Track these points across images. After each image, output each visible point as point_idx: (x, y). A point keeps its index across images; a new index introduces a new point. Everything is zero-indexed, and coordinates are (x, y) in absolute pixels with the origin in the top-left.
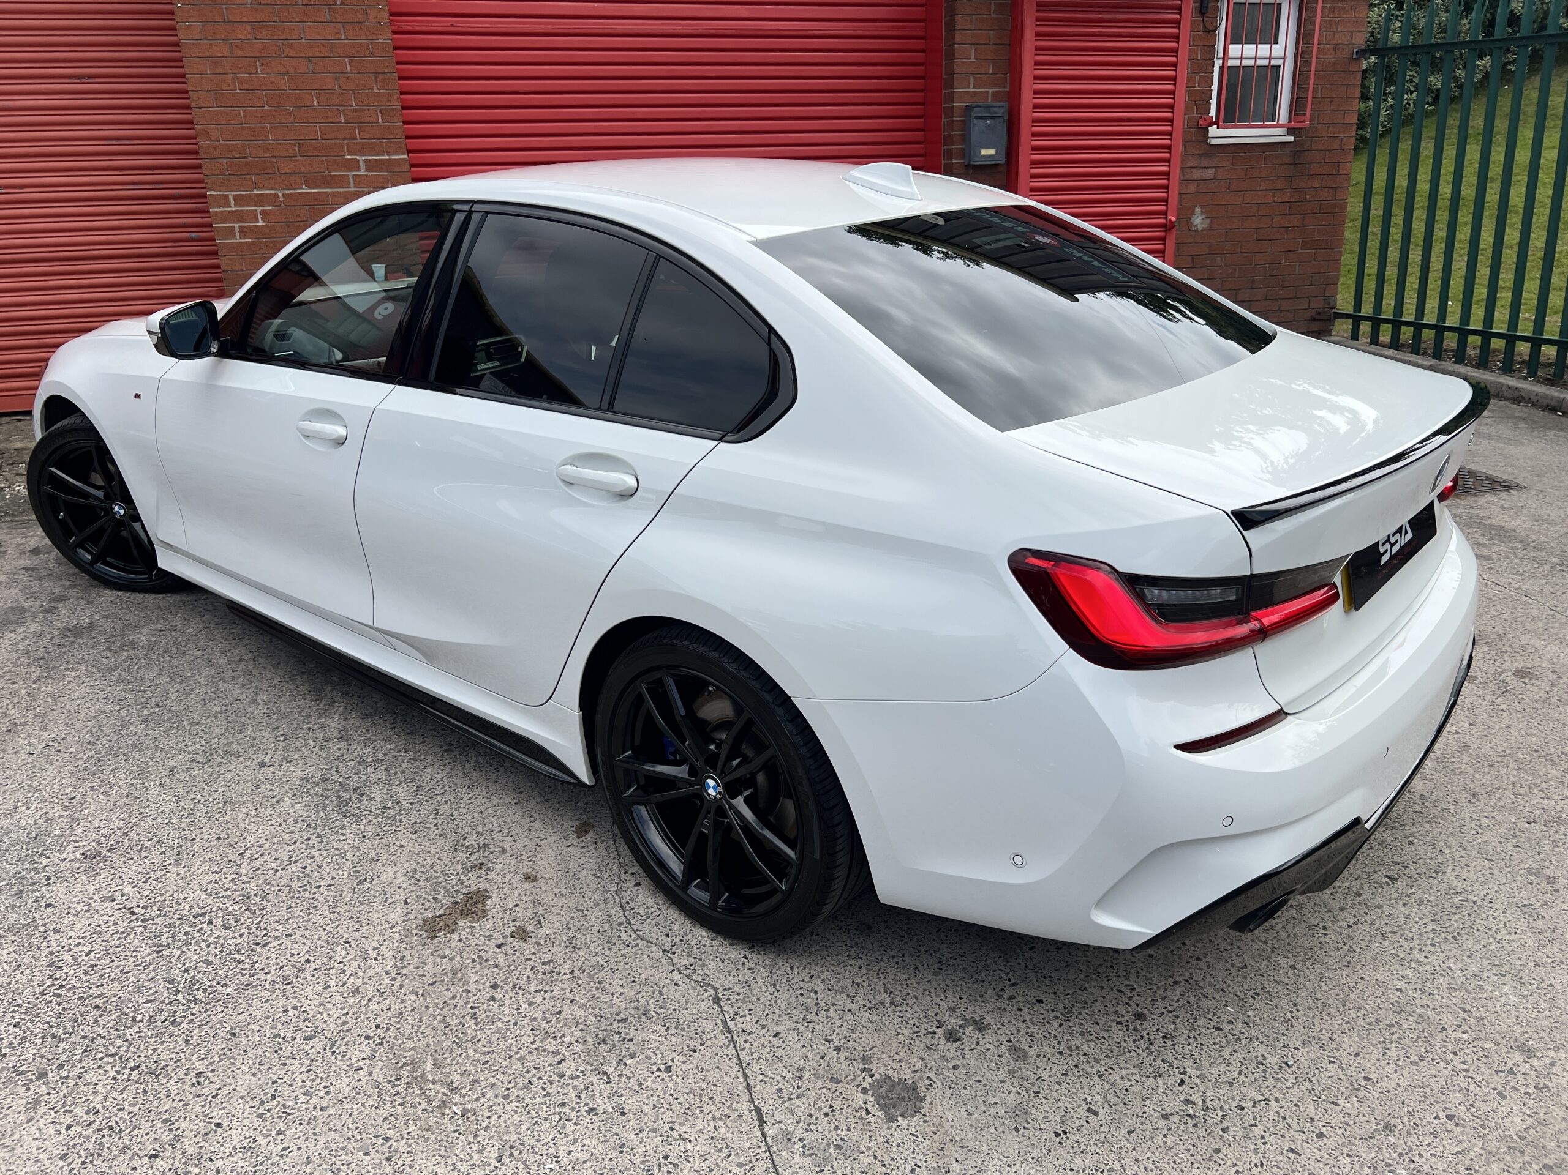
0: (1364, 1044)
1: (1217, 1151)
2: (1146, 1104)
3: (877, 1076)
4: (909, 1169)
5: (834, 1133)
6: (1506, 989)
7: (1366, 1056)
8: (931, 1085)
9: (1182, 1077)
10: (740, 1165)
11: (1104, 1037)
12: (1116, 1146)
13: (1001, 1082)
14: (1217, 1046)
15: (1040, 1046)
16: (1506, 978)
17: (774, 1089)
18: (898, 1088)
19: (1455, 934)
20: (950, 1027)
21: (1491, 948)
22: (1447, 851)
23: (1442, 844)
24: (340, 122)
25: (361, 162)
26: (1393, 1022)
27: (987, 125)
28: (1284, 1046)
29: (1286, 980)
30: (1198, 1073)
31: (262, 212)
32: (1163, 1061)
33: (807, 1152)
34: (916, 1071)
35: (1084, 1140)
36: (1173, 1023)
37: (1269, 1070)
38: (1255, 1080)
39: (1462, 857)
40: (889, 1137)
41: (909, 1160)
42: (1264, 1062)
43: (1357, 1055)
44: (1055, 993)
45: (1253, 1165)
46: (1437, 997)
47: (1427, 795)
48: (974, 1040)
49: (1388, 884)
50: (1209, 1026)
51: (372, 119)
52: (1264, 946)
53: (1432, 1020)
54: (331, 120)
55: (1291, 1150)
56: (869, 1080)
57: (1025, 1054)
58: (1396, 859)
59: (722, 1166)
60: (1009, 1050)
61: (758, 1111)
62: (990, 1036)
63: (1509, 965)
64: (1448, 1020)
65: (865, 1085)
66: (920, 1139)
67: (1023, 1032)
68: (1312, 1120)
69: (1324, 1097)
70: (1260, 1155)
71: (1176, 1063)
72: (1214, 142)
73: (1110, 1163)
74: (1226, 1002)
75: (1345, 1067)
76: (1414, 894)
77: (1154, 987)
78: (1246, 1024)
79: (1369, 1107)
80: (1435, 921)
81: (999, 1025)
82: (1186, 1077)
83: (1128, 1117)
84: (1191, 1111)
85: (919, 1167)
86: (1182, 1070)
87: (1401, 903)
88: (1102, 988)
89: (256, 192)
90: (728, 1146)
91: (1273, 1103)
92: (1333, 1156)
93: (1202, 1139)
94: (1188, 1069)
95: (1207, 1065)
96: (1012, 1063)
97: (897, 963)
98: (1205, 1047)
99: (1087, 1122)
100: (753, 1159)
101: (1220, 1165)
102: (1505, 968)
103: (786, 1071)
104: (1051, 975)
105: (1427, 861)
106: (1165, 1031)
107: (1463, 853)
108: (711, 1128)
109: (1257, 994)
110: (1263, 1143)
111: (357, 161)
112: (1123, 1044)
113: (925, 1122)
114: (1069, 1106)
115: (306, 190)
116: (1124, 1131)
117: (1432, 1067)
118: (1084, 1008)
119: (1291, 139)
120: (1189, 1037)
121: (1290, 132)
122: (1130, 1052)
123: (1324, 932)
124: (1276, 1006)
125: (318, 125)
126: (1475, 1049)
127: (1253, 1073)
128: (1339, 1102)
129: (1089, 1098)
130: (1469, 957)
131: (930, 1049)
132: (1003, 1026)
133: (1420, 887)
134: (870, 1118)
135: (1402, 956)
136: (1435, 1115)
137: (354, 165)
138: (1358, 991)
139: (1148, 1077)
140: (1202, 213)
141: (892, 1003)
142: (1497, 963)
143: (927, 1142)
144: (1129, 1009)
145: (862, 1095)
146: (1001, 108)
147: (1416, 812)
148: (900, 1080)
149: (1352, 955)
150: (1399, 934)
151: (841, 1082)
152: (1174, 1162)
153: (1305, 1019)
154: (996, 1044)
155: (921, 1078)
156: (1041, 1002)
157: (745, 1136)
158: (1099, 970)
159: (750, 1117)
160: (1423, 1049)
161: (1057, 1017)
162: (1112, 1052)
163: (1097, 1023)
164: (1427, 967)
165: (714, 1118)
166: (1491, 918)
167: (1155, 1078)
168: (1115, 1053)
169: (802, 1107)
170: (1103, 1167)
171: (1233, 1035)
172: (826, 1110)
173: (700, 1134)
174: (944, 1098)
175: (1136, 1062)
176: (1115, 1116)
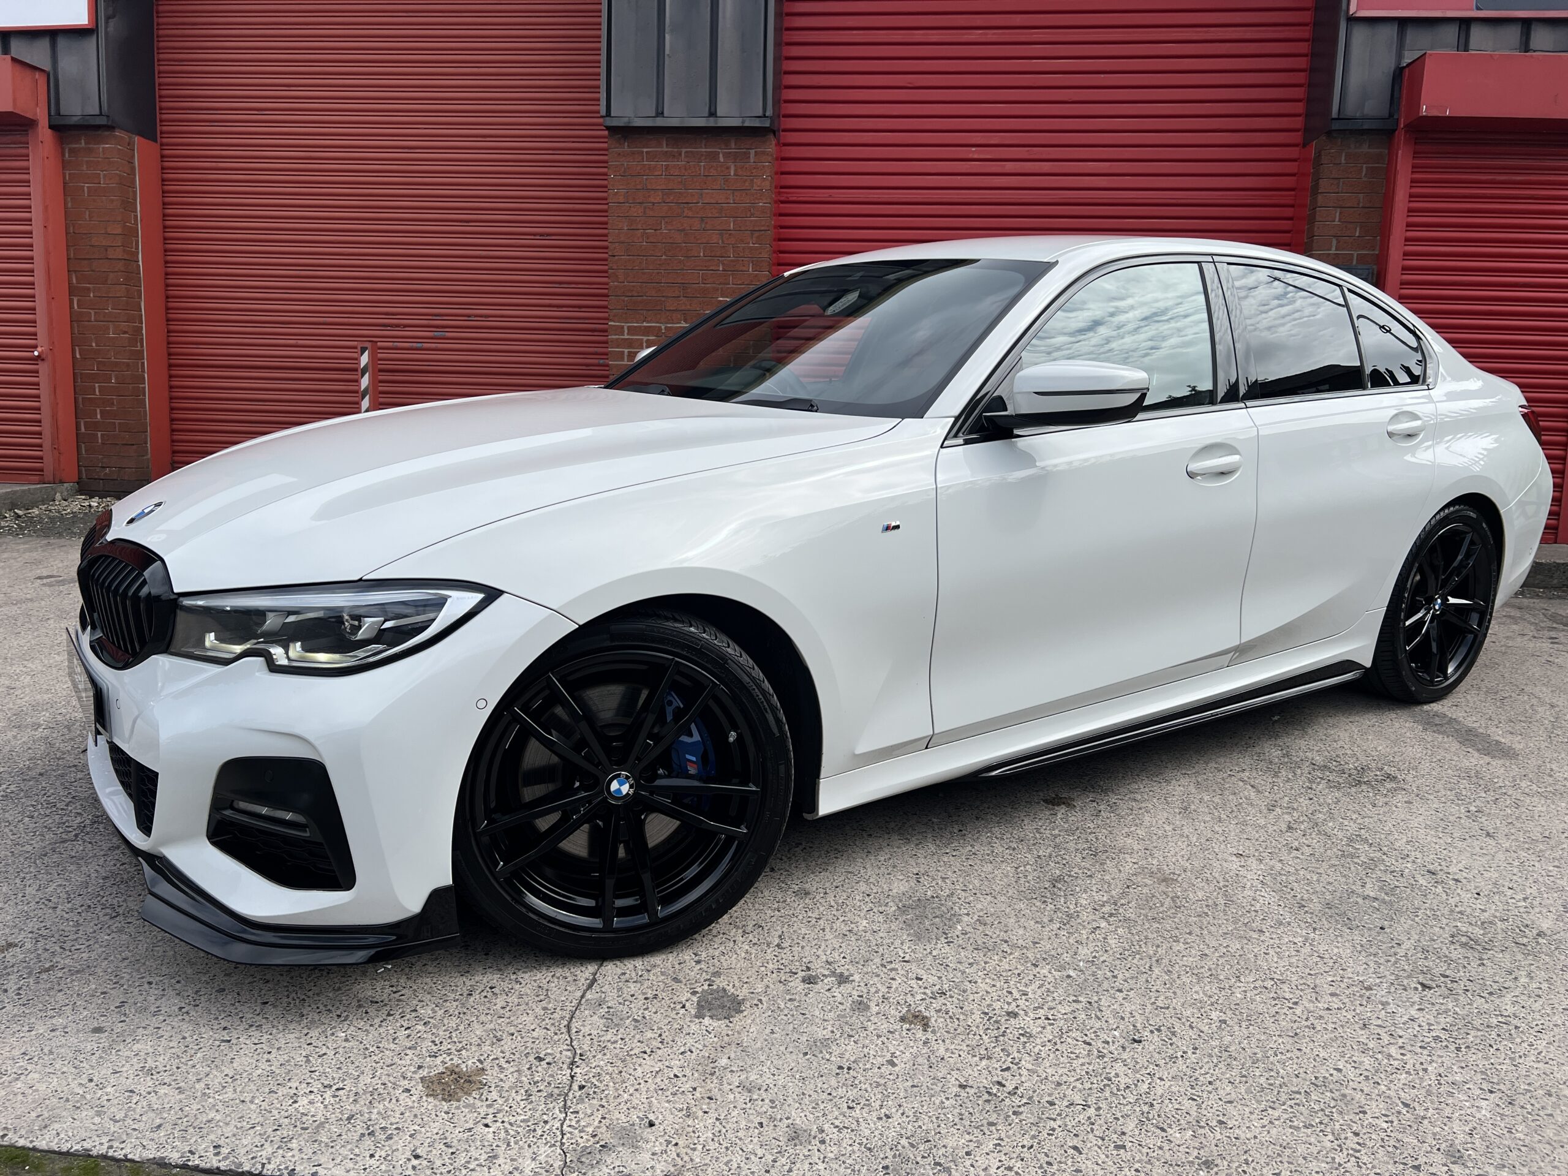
0: (1246, 1097)
1: (991, 1124)
2: (952, 1072)
3: (715, 987)
4: (682, 1049)
5: (642, 1011)
6: (1484, 1103)
7: (1240, 1107)
8: (757, 1005)
9: (1011, 1065)
10: (545, 1009)
11: (958, 1019)
12: (889, 1091)
13: (824, 1020)
14: (1073, 1056)
15: (887, 1007)
16: (1493, 1095)
17: (619, 971)
18: (725, 999)
19: (1463, 1046)
20: (814, 974)
21: (1499, 1067)
22: (1523, 980)
23: (1525, 973)
26: (1303, 1091)
28: (1149, 1074)
29: (1205, 1029)
30: (1030, 1067)
32: (1002, 1050)
33: (606, 1016)
34: (753, 993)
35: (863, 1079)
36: (1044, 1028)
37: (1112, 1086)
38: (1090, 1089)
39: (1541, 988)
40: (685, 1026)
41: (689, 1045)
42: (1113, 1079)
43: (1230, 1102)
44: (940, 978)
45: (1020, 1144)
46: (1383, 1087)
47: (1549, 933)
48: (828, 987)
49: (1416, 989)
50: (1080, 1039)
52: (1206, 999)
53: (1354, 1102)
55: (1075, 1148)
56: (706, 987)
57: (868, 1008)
58: (1448, 973)
59: (530, 1005)
60: (853, 1002)
61: (594, 980)
62: (846, 988)
63: (1510, 1086)
64: (1375, 1108)
65: (699, 990)
66: (712, 1035)
67: (880, 994)
68: (1124, 1133)
69: (1154, 1121)
70: (1036, 1141)
71: (1016, 1055)
73: (872, 1100)
74: (1118, 1027)
75: (1204, 1106)
76: (1442, 1004)
77: (1050, 999)
78: (1123, 1047)
79: (1201, 1143)
80: (1447, 1030)
81: (862, 984)
82: (1016, 1067)
83: (923, 1076)
84: (994, 1091)
85: (692, 1052)
86: (1017, 1060)
87: (1417, 1007)
88: (994, 986)
90: (547, 995)
91: (1092, 1111)
92: (1118, 1165)
93: (984, 1112)
94: (1023, 1062)
95: (1048, 1065)
96: (848, 1010)
97: (809, 922)
98: (1057, 1053)
99: (879, 1068)
100: (559, 1008)
101: (984, 1134)
102: (1502, 1087)
103: (641, 963)
104: (951, 965)
105: (1488, 983)
106: (1028, 1030)
107: (1545, 986)
108: (545, 981)
109: (1159, 1030)
110: (1048, 1134)
112: (974, 1029)
113: (727, 1026)
114: (872, 1052)
116: (910, 1084)
117: (1315, 1136)
118: (960, 995)
120: (1049, 1041)
122: (974, 1035)
123: (1291, 1005)
124: (1171, 1044)
126: (1387, 1138)
127: (1092, 1083)
128: (1169, 1130)
129: (898, 1053)
130: (1462, 1068)
131: (780, 982)
132: (866, 985)
133: (1457, 1000)
134: (682, 1011)
135: (1371, 1045)
136: (1277, 1171)
138: (1284, 1057)
139: (975, 1056)
141: (778, 946)
142: (1495, 1081)
143: (716, 1039)
144: (1006, 1006)
145: (689, 995)
147: (1517, 943)
148: (733, 994)
149: (1307, 1030)
150: (1387, 1029)
151: (681, 982)
152: (937, 1118)
153: (1195, 1061)
154: (845, 995)
155: (752, 998)
156: (918, 979)
157: (567, 993)
158: (1004, 974)
159: (583, 982)
160: (1318, 1120)
161: (924, 993)
162: (955, 1030)
163: (962, 1008)
164: (1396, 1063)
165: (553, 976)
166: (1525, 1045)
167: (981, 1059)
168: (958, 1032)
169: (633, 988)
170: (863, 1101)
171: (1099, 1052)
172: (649, 995)
173: (533, 982)
174: (760, 1016)
175: (974, 1043)
176: (912, 1073)
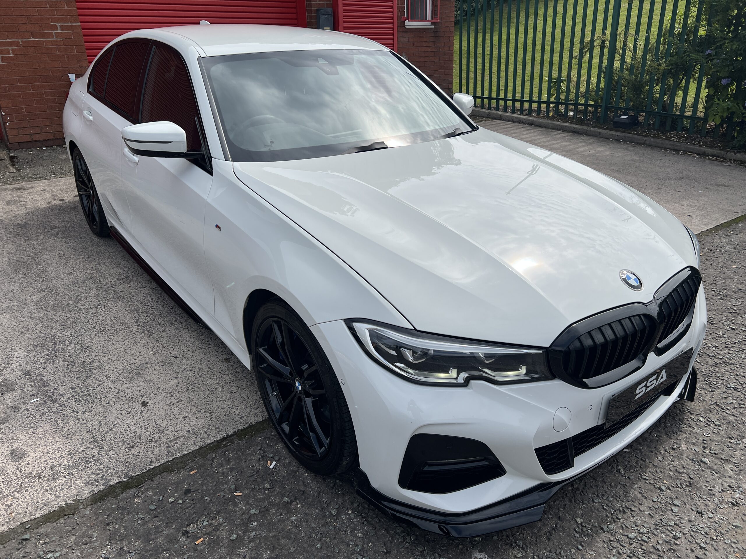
24: (47, 7)
25: (58, 26)
27: (326, 17)
31: (12, 50)
51: (62, 6)
54: (42, 6)
72: (407, 27)
89: (8, 40)
111: (57, 26)
115: (32, 39)
119: (433, 27)
121: (433, 24)
125: (36, 9)
137: (55, 28)
140: (405, 55)
146: (330, 10)
